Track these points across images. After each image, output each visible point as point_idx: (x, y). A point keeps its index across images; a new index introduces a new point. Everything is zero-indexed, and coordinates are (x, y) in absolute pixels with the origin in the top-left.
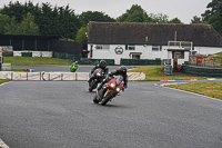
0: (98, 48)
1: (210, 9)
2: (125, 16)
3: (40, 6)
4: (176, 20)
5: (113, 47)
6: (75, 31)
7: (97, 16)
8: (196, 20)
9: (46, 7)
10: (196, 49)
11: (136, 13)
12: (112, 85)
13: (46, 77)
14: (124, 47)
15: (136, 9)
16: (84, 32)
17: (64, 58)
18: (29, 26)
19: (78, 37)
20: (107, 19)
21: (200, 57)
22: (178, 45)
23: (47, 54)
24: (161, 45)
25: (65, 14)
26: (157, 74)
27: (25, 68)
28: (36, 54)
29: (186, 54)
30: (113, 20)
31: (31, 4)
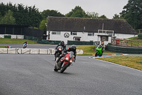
0: (53, 33)
1: (125, 10)
2: (71, 13)
3: (17, 6)
4: (103, 17)
5: (63, 33)
6: (39, 22)
7: (53, 13)
8: (116, 16)
9: (20, 7)
10: (116, 35)
11: (78, 11)
12: (67, 59)
13: (19, 51)
14: (70, 33)
15: (78, 8)
16: (44, 23)
17: (31, 39)
18: (9, 18)
19: (41, 26)
20: (59, 15)
21: (118, 40)
22: (104, 32)
23: (21, 37)
24: (94, 32)
25: (33, 12)
26: (90, 51)
27: (7, 45)
28: (13, 37)
29: (110, 38)
30: (63, 16)
31: (11, 5)
